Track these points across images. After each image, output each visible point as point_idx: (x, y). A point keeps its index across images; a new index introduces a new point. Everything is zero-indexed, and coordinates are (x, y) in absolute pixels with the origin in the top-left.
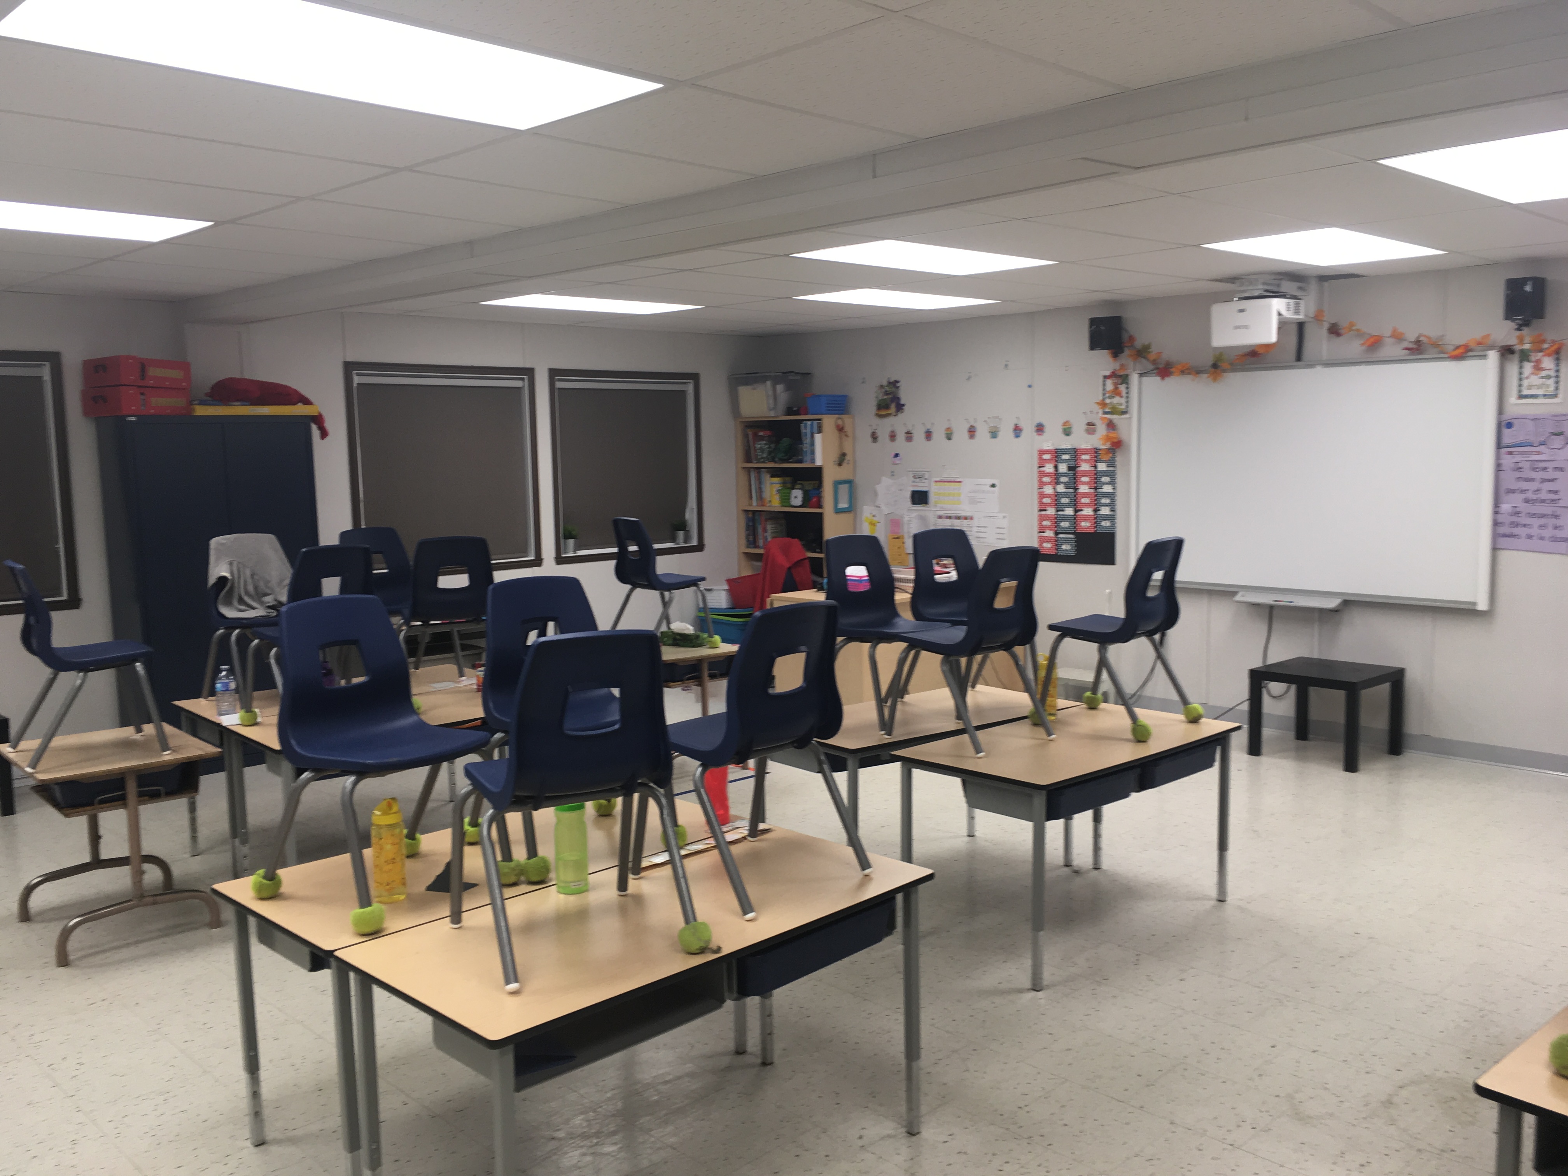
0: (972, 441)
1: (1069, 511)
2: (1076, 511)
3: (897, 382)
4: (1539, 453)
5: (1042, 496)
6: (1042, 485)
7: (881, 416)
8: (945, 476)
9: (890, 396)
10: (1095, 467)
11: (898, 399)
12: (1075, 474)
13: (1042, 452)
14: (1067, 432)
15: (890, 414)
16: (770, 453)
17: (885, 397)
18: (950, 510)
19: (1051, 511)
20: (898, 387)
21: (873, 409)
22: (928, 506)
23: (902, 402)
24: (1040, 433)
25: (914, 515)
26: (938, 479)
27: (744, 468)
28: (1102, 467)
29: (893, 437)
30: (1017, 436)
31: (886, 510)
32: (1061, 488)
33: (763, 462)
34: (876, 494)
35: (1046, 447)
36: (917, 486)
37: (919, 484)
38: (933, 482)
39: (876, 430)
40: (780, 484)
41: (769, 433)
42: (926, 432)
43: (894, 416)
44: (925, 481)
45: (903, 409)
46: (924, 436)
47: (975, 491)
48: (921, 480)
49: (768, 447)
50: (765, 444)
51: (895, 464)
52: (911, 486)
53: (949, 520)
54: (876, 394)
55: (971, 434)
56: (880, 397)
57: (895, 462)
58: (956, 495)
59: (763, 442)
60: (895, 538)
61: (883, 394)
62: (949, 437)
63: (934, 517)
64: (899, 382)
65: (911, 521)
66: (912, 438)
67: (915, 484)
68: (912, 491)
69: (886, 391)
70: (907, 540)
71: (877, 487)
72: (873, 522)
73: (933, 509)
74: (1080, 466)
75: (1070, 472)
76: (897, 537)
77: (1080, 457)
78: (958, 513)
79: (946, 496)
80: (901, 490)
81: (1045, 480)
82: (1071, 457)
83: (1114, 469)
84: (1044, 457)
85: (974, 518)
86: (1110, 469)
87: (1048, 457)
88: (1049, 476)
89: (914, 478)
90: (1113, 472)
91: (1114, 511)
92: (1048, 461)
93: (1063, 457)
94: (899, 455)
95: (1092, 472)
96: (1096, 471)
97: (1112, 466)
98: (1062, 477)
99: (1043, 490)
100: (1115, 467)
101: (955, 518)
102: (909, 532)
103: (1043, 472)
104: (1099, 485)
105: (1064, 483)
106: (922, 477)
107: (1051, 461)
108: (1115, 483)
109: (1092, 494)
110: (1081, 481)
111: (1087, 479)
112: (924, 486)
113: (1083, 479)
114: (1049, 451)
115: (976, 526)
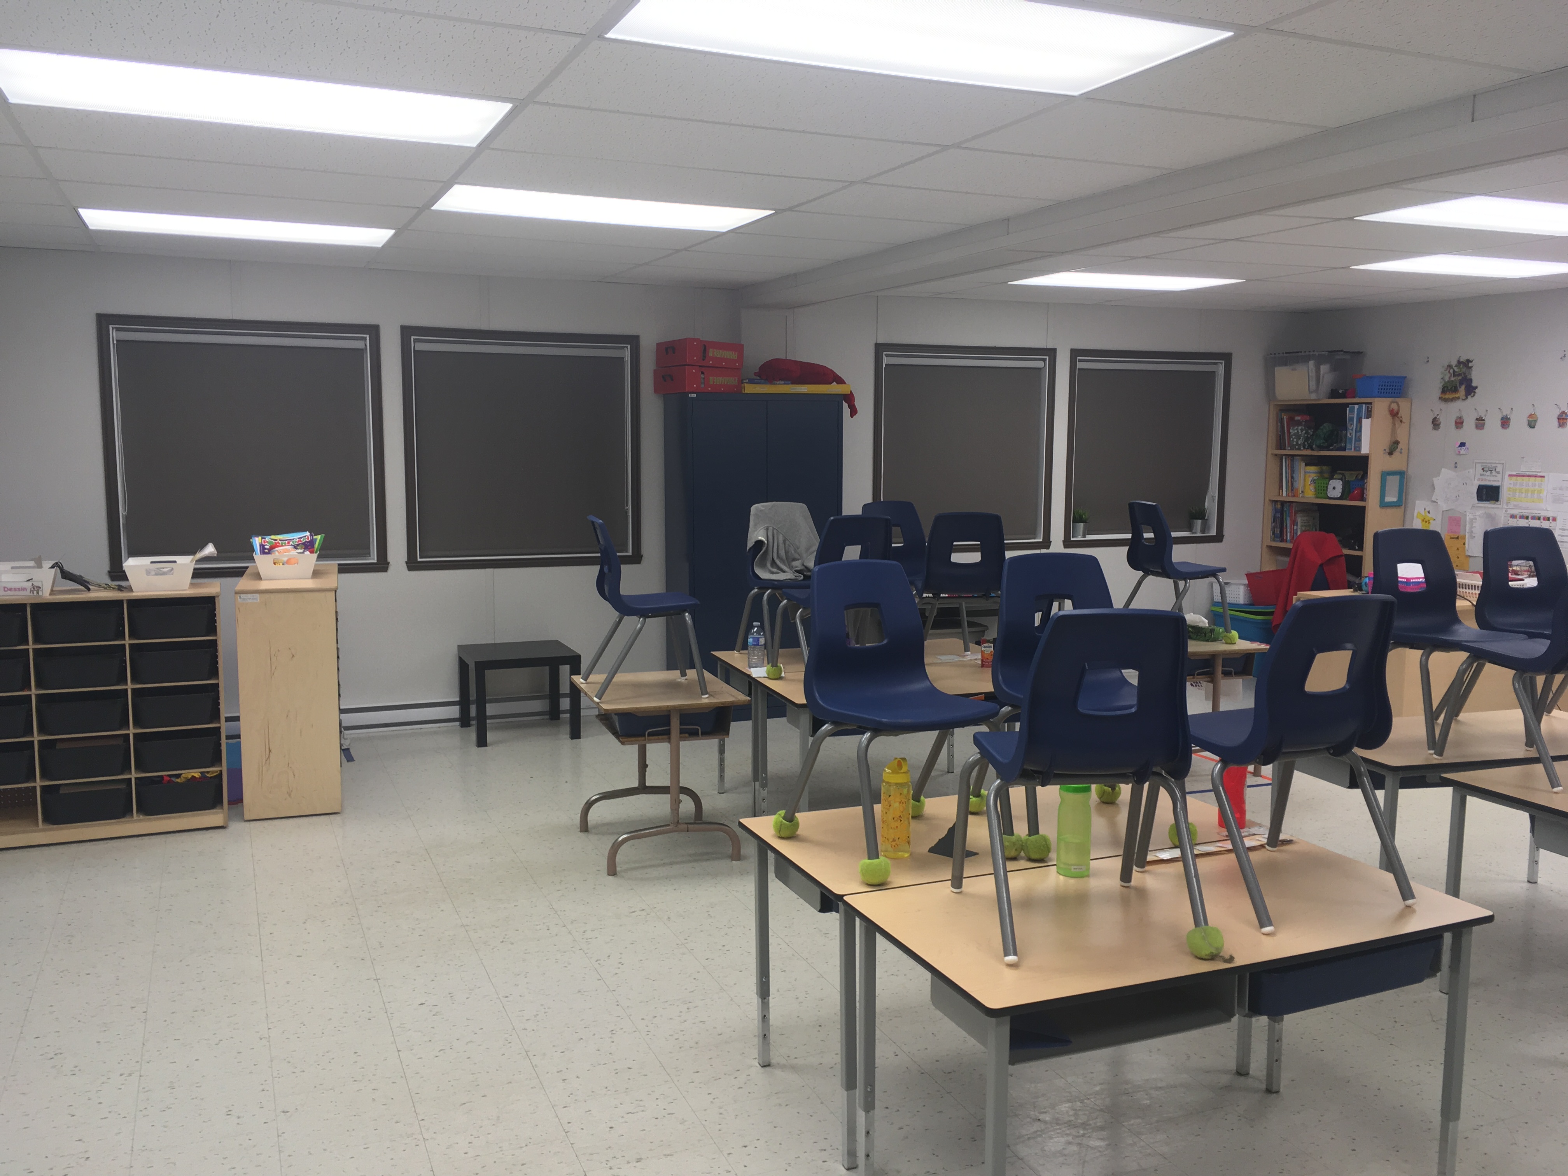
0: (1561, 430)
3: (1469, 361)
7: (1446, 400)
8: (1523, 469)
9: (1460, 378)
11: (1471, 380)
15: (1458, 398)
16: (1306, 439)
17: (1453, 379)
18: (1527, 509)
20: (1471, 367)
21: (1437, 393)
22: (1499, 503)
23: (1474, 384)
25: (1479, 512)
26: (1514, 473)
27: (1276, 455)
29: (1459, 423)
31: (1443, 506)
33: (1299, 449)
34: (1433, 487)
36: (1486, 480)
37: (1488, 478)
38: (1507, 476)
39: (1438, 415)
40: (1315, 473)
41: (1308, 418)
42: (1502, 419)
43: (1463, 399)
44: (1497, 474)
45: (1475, 392)
46: (1499, 423)
47: (1561, 489)
48: (1491, 473)
49: (1305, 433)
50: (1302, 430)
51: (1459, 454)
52: (1479, 480)
53: (1526, 521)
54: (1442, 376)
55: (1561, 421)
56: (1447, 379)
57: (1459, 452)
58: (1536, 492)
59: (1300, 428)
60: (1453, 538)
61: (1451, 376)
62: (1533, 424)
63: (1505, 516)
64: (1472, 362)
65: (1476, 519)
66: (1484, 424)
67: (1483, 477)
68: (1479, 486)
69: (1454, 372)
70: (1469, 541)
71: (1435, 480)
72: (1427, 519)
73: (1505, 506)
76: (1456, 537)
78: (1536, 513)
79: (1522, 493)
80: (1464, 484)
85: (1558, 520)
89: (1483, 471)
94: (1466, 445)
101: (1533, 518)
102: (1471, 532)
106: (1494, 469)
112: (1495, 481)
115: (1559, 529)
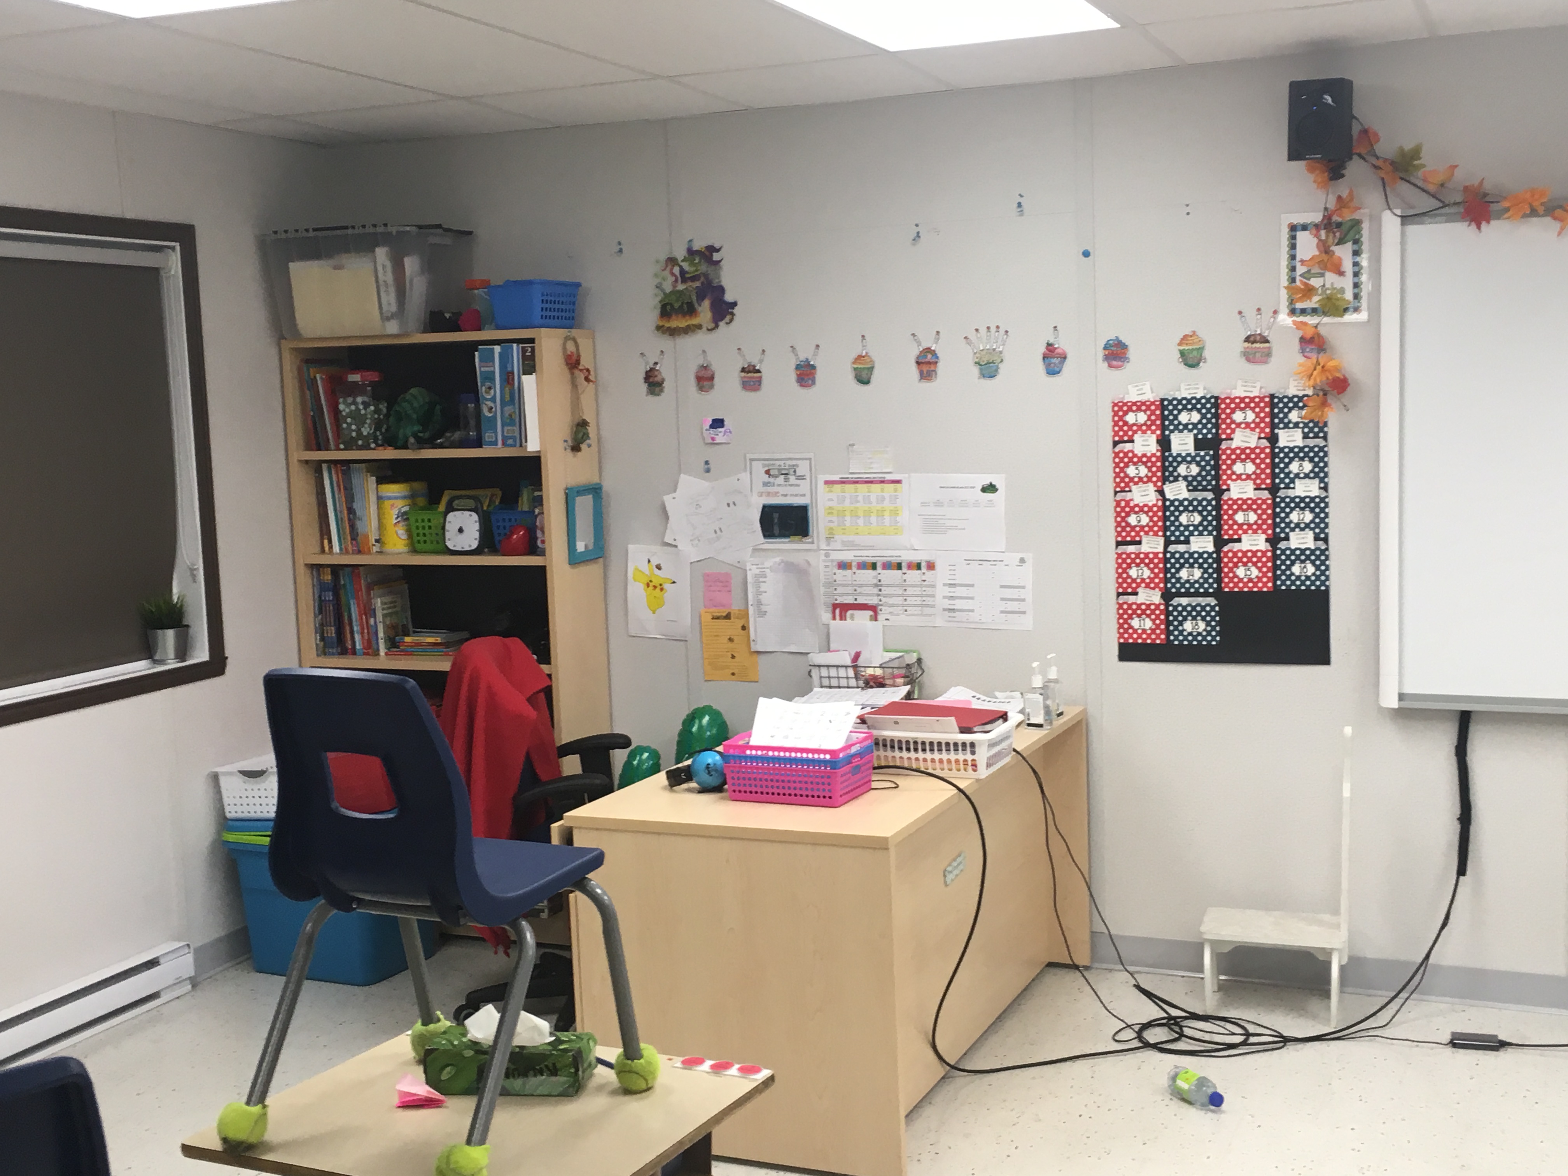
0: (925, 385)
1: (1203, 544)
2: (1219, 543)
3: (712, 249)
5: (1123, 510)
6: (1123, 484)
7: (673, 332)
8: (856, 468)
9: (697, 284)
10: (1273, 439)
11: (722, 290)
12: (1216, 457)
13: (1121, 409)
14: (1192, 357)
15: (699, 327)
16: (378, 425)
17: (681, 287)
18: (872, 548)
19: (1153, 544)
20: (718, 262)
21: (652, 316)
22: (809, 539)
23: (729, 297)
24: (1114, 363)
25: (768, 563)
26: (836, 478)
27: (307, 462)
28: (1290, 438)
29: (705, 379)
30: (1052, 372)
31: (690, 551)
32: (1177, 491)
33: (366, 447)
34: (664, 515)
35: (1133, 396)
36: (776, 493)
37: (782, 490)
38: (821, 484)
39: (656, 363)
40: (404, 498)
41: (373, 376)
42: (798, 367)
43: (708, 330)
44: (798, 482)
45: (733, 314)
46: (793, 376)
47: (939, 504)
48: (786, 480)
49: (375, 412)
50: (366, 405)
51: (713, 443)
52: (761, 494)
53: (871, 573)
54: (657, 281)
55: (925, 368)
56: (668, 288)
57: (713, 439)
58: (887, 514)
59: (359, 400)
60: (718, 618)
61: (676, 281)
62: (864, 376)
63: (826, 567)
64: (718, 250)
65: (764, 576)
66: (759, 381)
67: (770, 489)
68: (765, 507)
69: (683, 272)
70: (755, 621)
71: (668, 499)
72: (656, 582)
73: (823, 546)
74: (1230, 438)
75: (1202, 453)
76: (724, 614)
77: (1229, 416)
78: (893, 555)
79: (858, 517)
80: (731, 505)
81: (1131, 471)
82: (1204, 416)
83: (1322, 443)
84: (1130, 418)
85: (937, 566)
86: (1311, 442)
87: (1142, 418)
88: (1145, 463)
89: (770, 475)
90: (1321, 449)
91: (1326, 540)
92: (1140, 427)
93: (1184, 417)
94: (725, 423)
95: (1262, 450)
96: (1273, 447)
97: (1316, 436)
98: (1179, 463)
99: (1128, 496)
100: (1325, 438)
101: (887, 566)
102: (759, 603)
103: (1126, 454)
104: (1282, 480)
105: (1185, 478)
106: (791, 472)
107: (1149, 427)
108: (1326, 475)
109: (1264, 502)
110: (1234, 473)
111: (1250, 468)
112: (796, 495)
113: (1238, 468)
114: (1143, 403)
115: (945, 585)
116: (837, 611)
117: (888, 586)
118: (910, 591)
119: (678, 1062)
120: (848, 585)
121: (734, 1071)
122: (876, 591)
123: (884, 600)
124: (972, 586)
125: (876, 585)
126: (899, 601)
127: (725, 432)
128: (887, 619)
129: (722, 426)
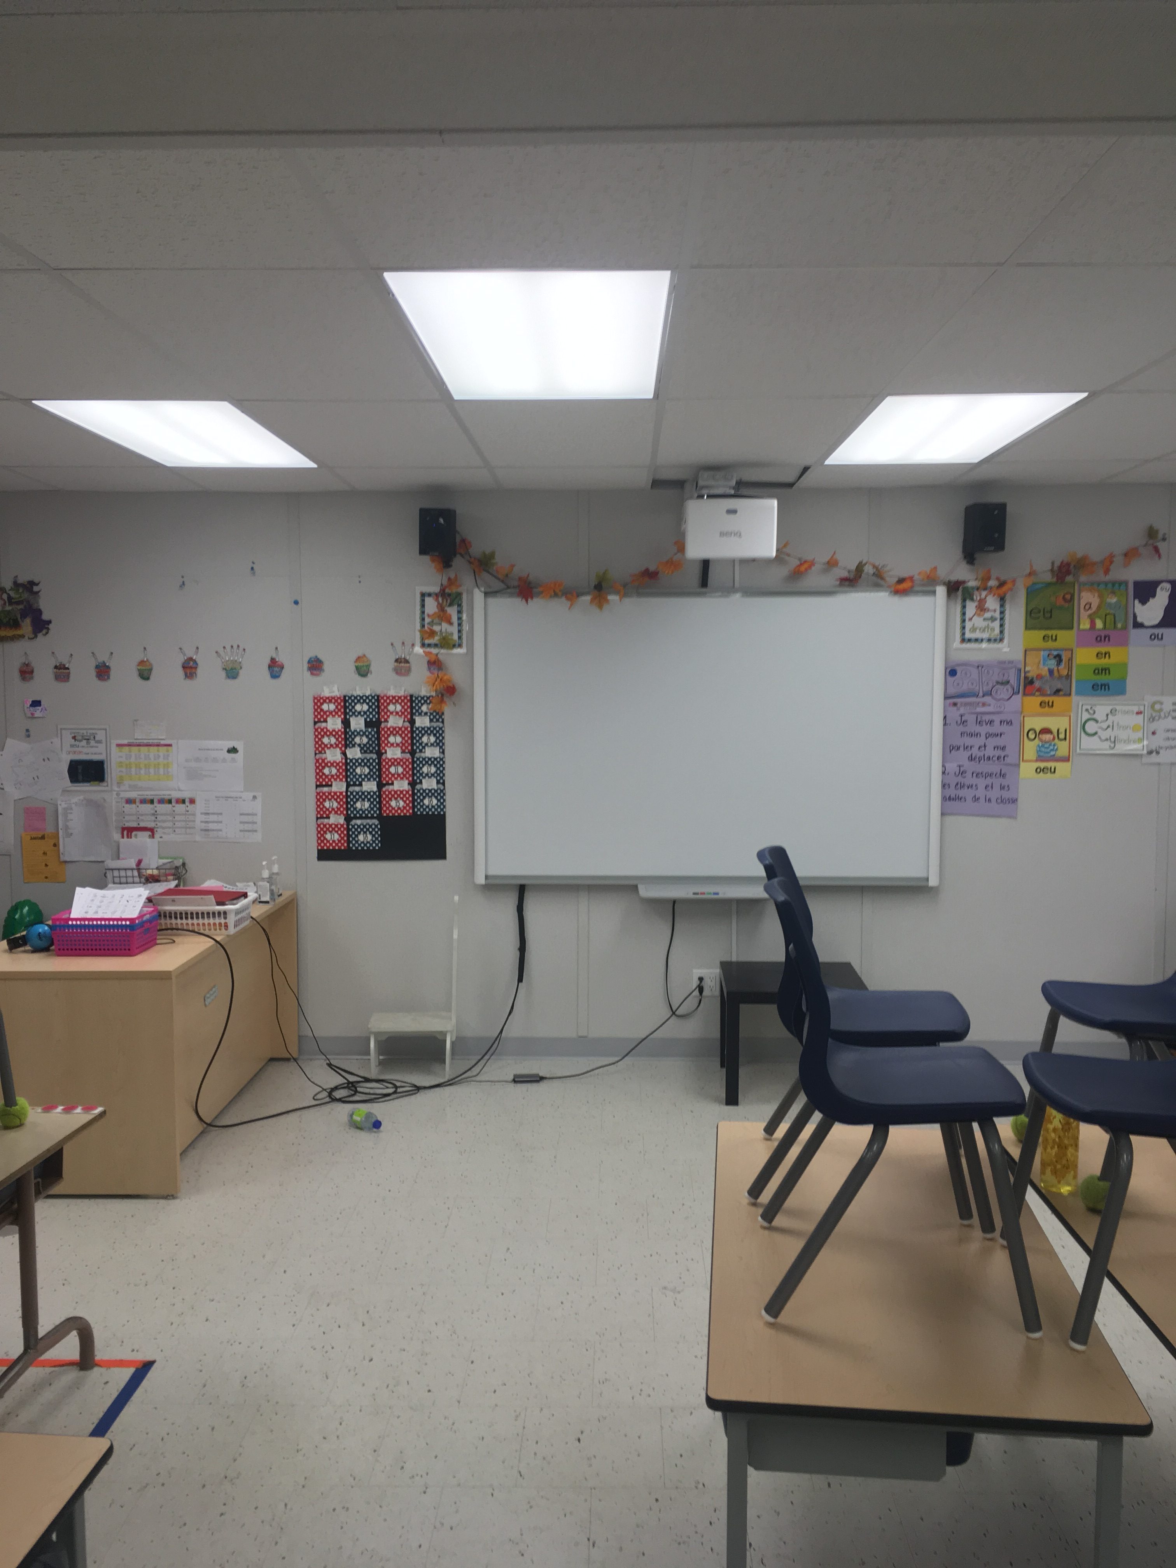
0: (188, 681)
1: (370, 786)
2: (380, 786)
3: (32, 583)
4: (984, 704)
5: (321, 765)
6: (320, 748)
8: (140, 735)
9: (21, 607)
10: (412, 722)
11: (40, 612)
12: (378, 732)
13: (319, 701)
14: (363, 670)
15: (23, 636)
18: (150, 789)
19: (339, 787)
20: (37, 593)
22: (105, 784)
23: (45, 617)
24: (315, 672)
25: (75, 800)
26: (125, 742)
28: (422, 722)
29: (26, 672)
30: (275, 676)
31: (15, 794)
32: (354, 753)
35: (326, 693)
36: (80, 752)
37: (85, 750)
38: (114, 747)
42: (97, 667)
43: (29, 638)
44: (97, 745)
45: (48, 629)
46: (93, 673)
47: (198, 760)
48: (88, 743)
51: (33, 717)
52: (69, 753)
53: (150, 806)
55: (188, 671)
57: (32, 714)
58: (161, 766)
60: (35, 839)
61: (5, 604)
62: (146, 675)
63: (117, 802)
64: (37, 584)
65: (71, 809)
66: (68, 675)
67: (76, 749)
68: (71, 761)
69: (10, 598)
70: (64, 841)
73: (116, 789)
74: (386, 721)
75: (370, 730)
76: (40, 836)
77: (386, 707)
78: (165, 794)
79: (140, 769)
80: (46, 760)
81: (326, 740)
82: (370, 707)
83: (441, 725)
84: (325, 707)
85: (197, 802)
86: (435, 725)
87: (332, 707)
88: (334, 736)
89: (75, 740)
90: (440, 729)
91: (443, 784)
92: (331, 713)
93: (358, 707)
94: (42, 703)
95: (406, 729)
96: (412, 728)
97: (438, 720)
98: (355, 736)
99: (324, 756)
100: (443, 722)
101: (161, 801)
102: (67, 828)
103: (322, 730)
104: (418, 747)
105: (359, 745)
106: (92, 737)
107: (337, 713)
108: (443, 744)
109: (407, 760)
110: (389, 742)
111: (399, 739)
112: (95, 754)
113: (392, 739)
114: (333, 698)
115: (202, 814)
116: (125, 833)
117: (162, 815)
118: (177, 818)
119: (39, 1110)
120: (132, 815)
121: (79, 1110)
122: (153, 818)
123: (158, 824)
124: (221, 814)
125: (153, 814)
126: (170, 824)
127: (42, 709)
128: (161, 837)
129: (40, 705)
